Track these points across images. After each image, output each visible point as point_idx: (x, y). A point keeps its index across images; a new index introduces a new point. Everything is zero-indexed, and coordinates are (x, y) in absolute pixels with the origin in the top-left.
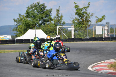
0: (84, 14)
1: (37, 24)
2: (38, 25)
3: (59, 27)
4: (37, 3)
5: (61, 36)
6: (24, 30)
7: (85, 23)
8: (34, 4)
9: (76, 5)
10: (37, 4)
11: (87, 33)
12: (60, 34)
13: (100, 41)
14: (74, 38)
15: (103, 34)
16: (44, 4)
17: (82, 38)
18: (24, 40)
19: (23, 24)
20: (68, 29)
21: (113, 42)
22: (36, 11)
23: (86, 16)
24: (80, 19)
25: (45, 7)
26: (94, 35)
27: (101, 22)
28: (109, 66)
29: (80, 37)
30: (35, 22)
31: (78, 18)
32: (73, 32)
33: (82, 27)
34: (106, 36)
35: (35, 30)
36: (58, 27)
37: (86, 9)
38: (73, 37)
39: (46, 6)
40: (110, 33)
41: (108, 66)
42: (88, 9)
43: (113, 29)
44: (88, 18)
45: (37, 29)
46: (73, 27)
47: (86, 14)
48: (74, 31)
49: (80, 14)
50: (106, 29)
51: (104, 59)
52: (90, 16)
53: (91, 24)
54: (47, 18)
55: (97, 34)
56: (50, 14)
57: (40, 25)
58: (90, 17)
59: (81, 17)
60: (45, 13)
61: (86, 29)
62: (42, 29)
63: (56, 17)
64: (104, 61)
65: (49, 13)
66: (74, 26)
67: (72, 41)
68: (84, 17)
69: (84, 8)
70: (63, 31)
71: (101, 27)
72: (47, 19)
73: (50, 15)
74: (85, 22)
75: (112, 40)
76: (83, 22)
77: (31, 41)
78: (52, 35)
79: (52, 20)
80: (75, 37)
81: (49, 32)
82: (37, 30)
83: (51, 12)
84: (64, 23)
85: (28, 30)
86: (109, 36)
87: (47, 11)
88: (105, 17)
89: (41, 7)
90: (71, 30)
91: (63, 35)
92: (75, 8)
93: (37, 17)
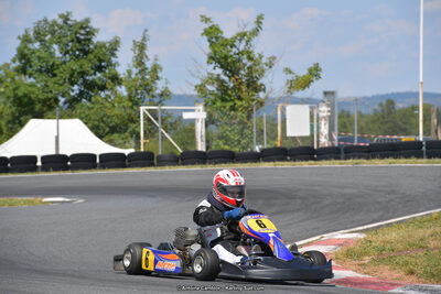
0: (239, 60)
1: (63, 96)
2: (65, 103)
3: (149, 111)
4: (61, 16)
5: (157, 142)
6: (9, 122)
7: (244, 95)
8: (45, 21)
9: (210, 28)
10: (60, 21)
11: (254, 130)
12: (153, 136)
13: (302, 160)
14: (204, 150)
15: (312, 135)
16: (87, 21)
17: (236, 150)
18: (13, 158)
19: (8, 98)
20: (181, 117)
21: (350, 163)
22: (56, 47)
23: (250, 68)
24: (226, 79)
25: (91, 33)
26: (279, 138)
27: (304, 88)
28: (340, 256)
29: (227, 147)
30: (56, 89)
31: (218, 75)
32: (200, 129)
33: (233, 108)
34: (324, 142)
35: (55, 121)
36: (142, 108)
37: (247, 42)
38: (201, 147)
39: (97, 30)
40: (340, 131)
41: (336, 254)
42: (254, 41)
43: (348, 116)
44: (255, 74)
45: (61, 117)
46: (201, 107)
47: (250, 58)
48: (206, 126)
49: (226, 58)
50: (325, 114)
51: (318, 228)
52: (265, 67)
53: (266, 98)
54: (99, 75)
55: (289, 133)
56: (113, 59)
57: (73, 102)
58: (263, 71)
59: (230, 71)
60: (91, 56)
61: (249, 117)
62: (81, 119)
63: (135, 71)
64: (318, 237)
65: (107, 58)
66: (205, 105)
67: (200, 163)
68: (242, 72)
69: (242, 36)
70: (162, 124)
71: (306, 109)
72: (100, 79)
73: (110, 64)
74: (244, 88)
75: (345, 159)
76: (237, 88)
77: (39, 163)
78: (121, 141)
79: (120, 84)
80: (207, 147)
81: (107, 129)
82: (61, 121)
83: (117, 53)
84: (165, 95)
85: (27, 121)
86: (336, 144)
87: (101, 46)
88: (320, 70)
89: (76, 33)
90: (192, 122)
91: (164, 138)
92: (205, 38)
93: (61, 69)
